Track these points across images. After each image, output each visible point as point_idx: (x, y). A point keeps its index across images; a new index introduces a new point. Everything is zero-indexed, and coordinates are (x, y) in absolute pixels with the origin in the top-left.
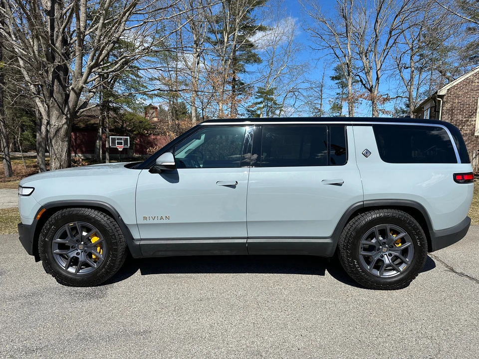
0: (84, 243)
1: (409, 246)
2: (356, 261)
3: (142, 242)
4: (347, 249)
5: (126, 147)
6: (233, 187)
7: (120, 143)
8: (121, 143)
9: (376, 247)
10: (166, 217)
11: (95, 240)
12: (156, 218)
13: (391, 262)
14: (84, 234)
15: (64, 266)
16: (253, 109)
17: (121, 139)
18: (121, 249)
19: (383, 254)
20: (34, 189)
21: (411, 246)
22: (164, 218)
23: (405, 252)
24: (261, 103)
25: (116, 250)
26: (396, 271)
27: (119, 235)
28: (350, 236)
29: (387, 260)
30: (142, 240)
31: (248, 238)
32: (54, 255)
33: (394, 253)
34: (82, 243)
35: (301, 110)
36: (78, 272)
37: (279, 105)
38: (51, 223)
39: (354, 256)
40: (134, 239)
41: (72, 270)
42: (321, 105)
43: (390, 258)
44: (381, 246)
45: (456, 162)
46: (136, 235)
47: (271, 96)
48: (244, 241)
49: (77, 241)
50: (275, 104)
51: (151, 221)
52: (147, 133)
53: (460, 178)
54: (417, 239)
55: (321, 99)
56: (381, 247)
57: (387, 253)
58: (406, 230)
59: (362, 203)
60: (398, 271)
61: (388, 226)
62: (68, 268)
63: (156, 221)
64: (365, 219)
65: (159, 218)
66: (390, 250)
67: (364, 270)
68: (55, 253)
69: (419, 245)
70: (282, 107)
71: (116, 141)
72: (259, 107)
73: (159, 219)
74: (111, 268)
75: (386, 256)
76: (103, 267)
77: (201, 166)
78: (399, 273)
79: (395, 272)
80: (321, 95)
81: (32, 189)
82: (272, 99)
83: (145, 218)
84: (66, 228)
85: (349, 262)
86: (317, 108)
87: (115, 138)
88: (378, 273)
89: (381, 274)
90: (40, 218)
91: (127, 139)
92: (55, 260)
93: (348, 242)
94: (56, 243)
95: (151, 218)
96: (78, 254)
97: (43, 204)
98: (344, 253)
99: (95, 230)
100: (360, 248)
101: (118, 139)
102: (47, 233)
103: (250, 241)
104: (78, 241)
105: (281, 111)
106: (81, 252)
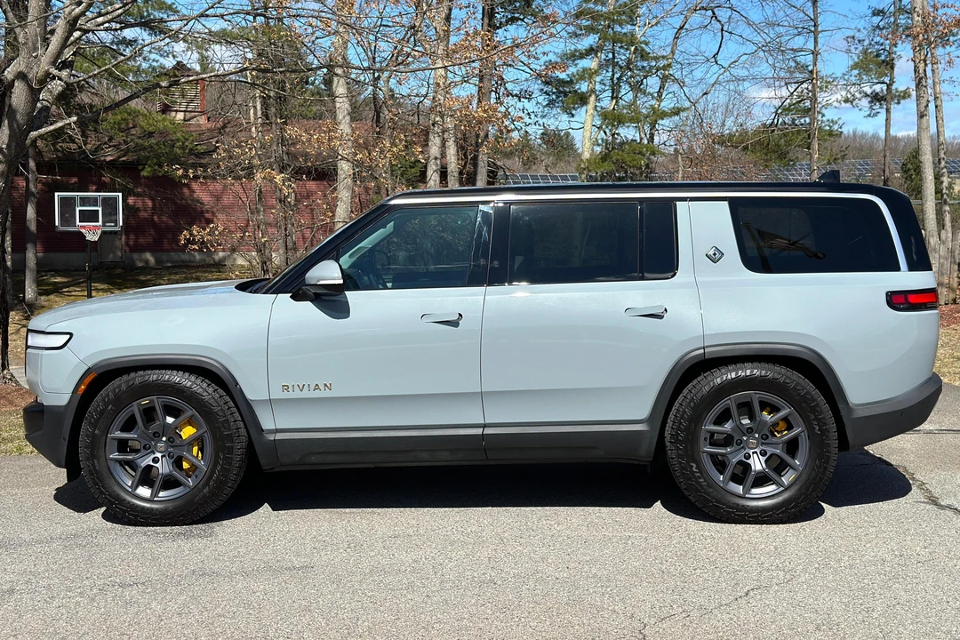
0: (168, 439)
1: (798, 434)
2: (694, 465)
3: (279, 436)
4: (678, 440)
5: (110, 227)
6: (454, 324)
7: (89, 216)
8: (92, 217)
9: (733, 437)
10: (325, 385)
11: (188, 432)
12: (306, 386)
13: (764, 466)
14: (170, 420)
15: (130, 484)
16: (563, 76)
17: (94, 201)
18: (239, 447)
19: (751, 452)
20: (71, 335)
21: (802, 434)
22: (322, 387)
23: (792, 447)
24: (591, 51)
25: (230, 450)
26: (777, 485)
27: (235, 421)
28: (682, 417)
29: (757, 464)
30: (277, 431)
31: (484, 426)
32: (111, 464)
33: (770, 450)
34: (164, 439)
35: (744, 73)
36: (156, 495)
37: (656, 59)
38: (106, 399)
39: (692, 454)
40: (263, 430)
41: (144, 491)
42: (815, 53)
43: (763, 459)
44: (745, 435)
45: (897, 269)
46: (267, 422)
47: (627, 28)
48: (479, 431)
49: (154, 434)
50: (644, 56)
51: (297, 394)
52: (186, 176)
53: (898, 300)
54: (813, 420)
55: (816, 34)
56: (745, 438)
57: (758, 450)
58: (792, 403)
59: (702, 351)
60: (779, 484)
61: (755, 396)
62: (137, 487)
63: (306, 394)
64: (709, 383)
65: (312, 387)
66: (763, 444)
67: (712, 484)
68: (112, 459)
69: (816, 431)
70: (669, 66)
71: (78, 209)
72: (585, 70)
73: (312, 390)
74: (220, 484)
75: (755, 455)
76: (207, 484)
77: (389, 285)
78: (782, 489)
79: (774, 487)
80: (815, 20)
81: (68, 336)
82: (631, 40)
83: (285, 388)
84: (134, 409)
85: (682, 468)
86: (802, 68)
87: (73, 199)
88: (740, 489)
89: (747, 491)
90: (85, 391)
91: (115, 199)
92: (112, 474)
93: (679, 428)
94: (113, 439)
95: (296, 387)
96: (156, 460)
97: (90, 364)
98: (671, 451)
99: (190, 412)
100: (702, 439)
101: (84, 201)
102: (97, 421)
103: (488, 431)
104: (157, 436)
105: (664, 79)
106: (162, 457)
